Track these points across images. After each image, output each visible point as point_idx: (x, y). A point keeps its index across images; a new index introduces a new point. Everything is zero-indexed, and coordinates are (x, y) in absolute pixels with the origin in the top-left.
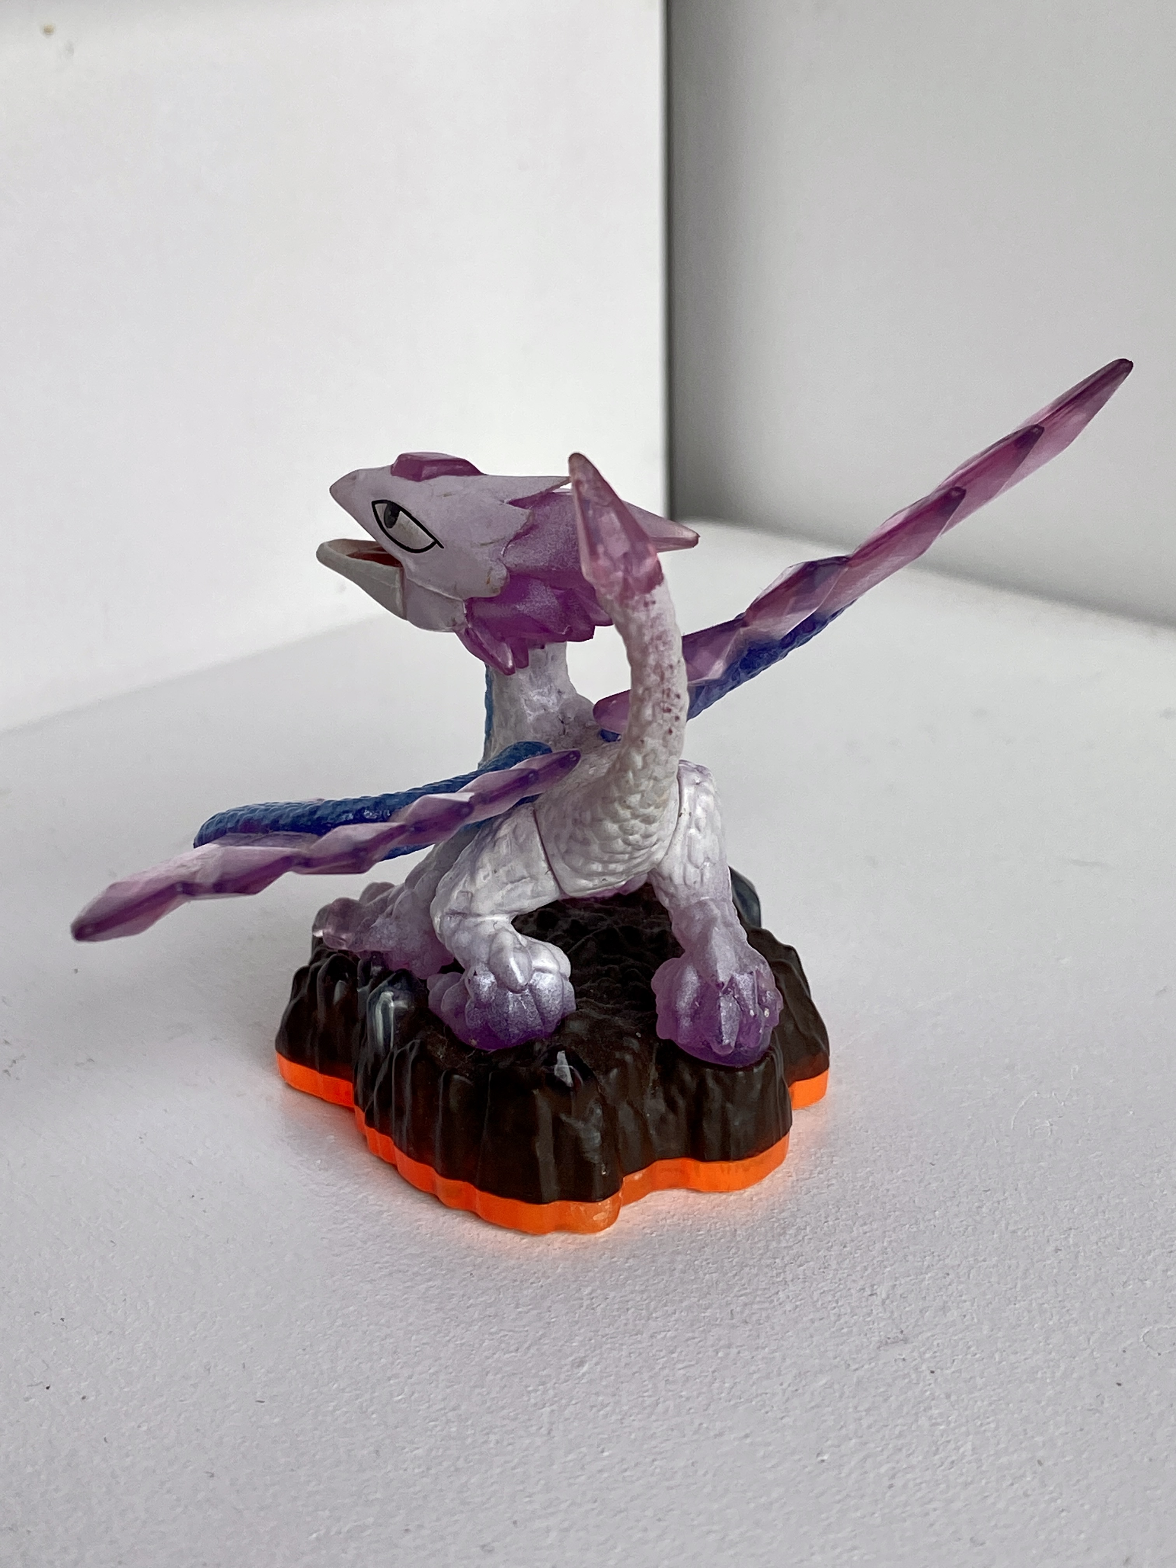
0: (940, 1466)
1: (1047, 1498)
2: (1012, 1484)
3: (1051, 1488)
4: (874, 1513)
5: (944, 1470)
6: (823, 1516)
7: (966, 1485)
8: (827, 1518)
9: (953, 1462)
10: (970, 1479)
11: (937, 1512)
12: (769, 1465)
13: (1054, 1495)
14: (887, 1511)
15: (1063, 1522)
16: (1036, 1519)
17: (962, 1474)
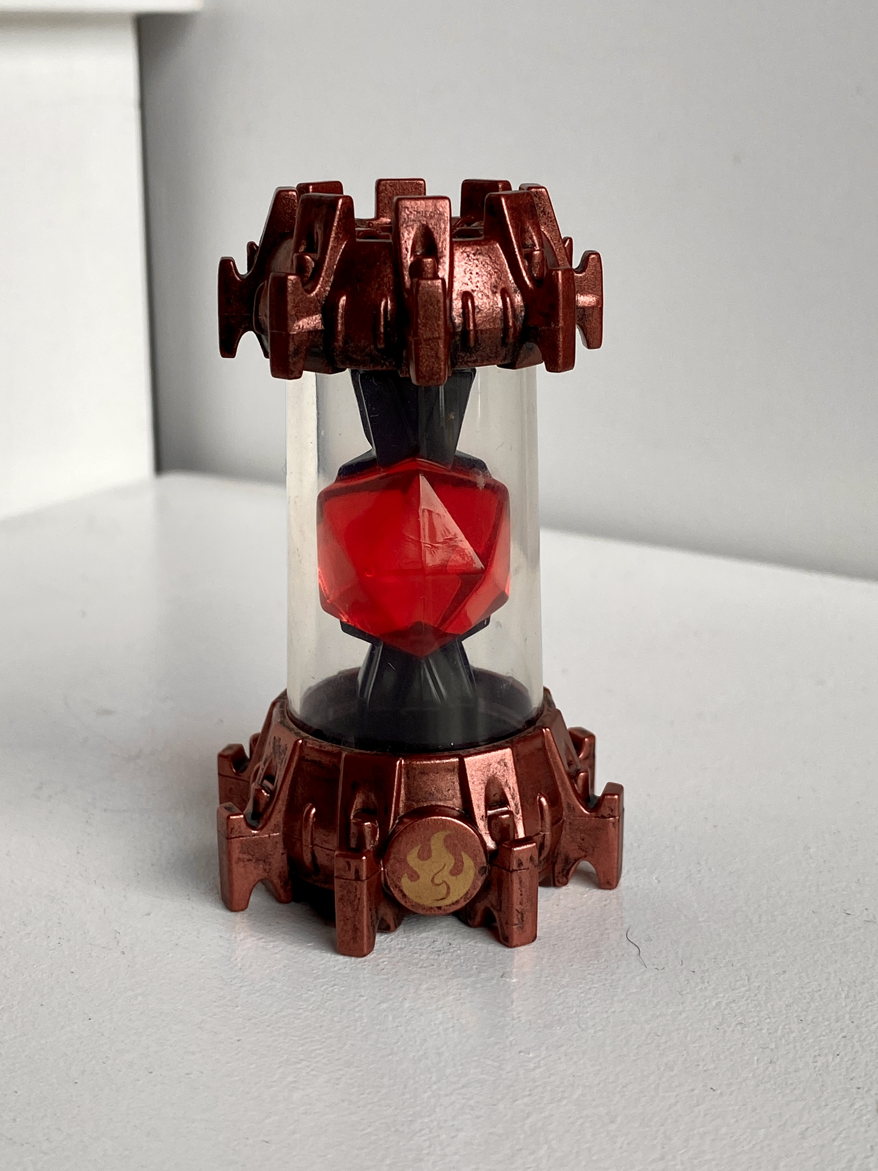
0: (385, 941)
1: (452, 950)
2: (429, 946)
3: (454, 946)
4: (346, 967)
5: (387, 943)
6: (314, 972)
7: (401, 949)
8: (317, 972)
9: (392, 938)
10: (403, 946)
11: (385, 963)
12: (277, 951)
13: (455, 949)
14: (353, 965)
15: (462, 961)
16: (446, 961)
17: (398, 944)
